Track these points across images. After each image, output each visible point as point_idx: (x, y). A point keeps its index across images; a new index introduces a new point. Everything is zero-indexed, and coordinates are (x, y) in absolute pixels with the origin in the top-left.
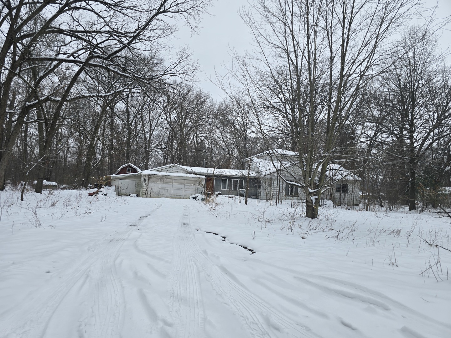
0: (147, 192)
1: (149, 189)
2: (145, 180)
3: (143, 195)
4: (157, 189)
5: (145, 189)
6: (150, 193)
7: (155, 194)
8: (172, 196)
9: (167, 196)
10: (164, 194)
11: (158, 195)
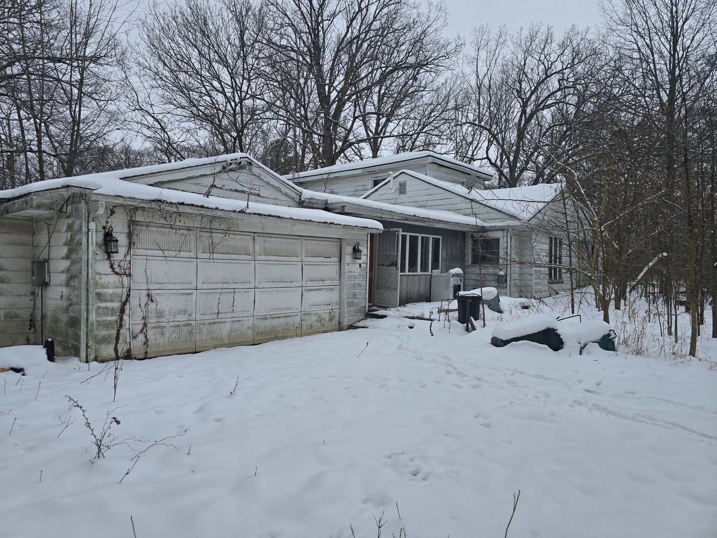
0: (125, 318)
1: (138, 299)
2: (110, 238)
3: (104, 340)
4: (182, 294)
5: (109, 305)
6: (145, 325)
7: (173, 324)
8: (253, 327)
9: (231, 331)
10: (217, 321)
11: (189, 328)
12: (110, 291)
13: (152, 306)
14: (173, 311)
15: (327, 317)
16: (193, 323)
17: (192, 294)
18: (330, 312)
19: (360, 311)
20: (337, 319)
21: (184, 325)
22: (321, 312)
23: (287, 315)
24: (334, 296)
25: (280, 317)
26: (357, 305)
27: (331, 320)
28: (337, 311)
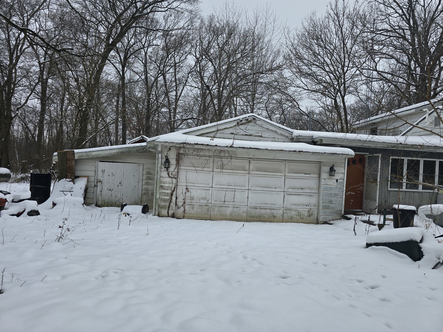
0: (174, 198)
1: (180, 191)
2: (167, 161)
3: (163, 207)
4: (204, 189)
5: (166, 191)
6: (184, 203)
7: (199, 204)
8: (247, 212)
9: (232, 212)
10: (224, 205)
11: (207, 207)
12: (167, 185)
13: (188, 194)
14: (199, 197)
15: (306, 214)
16: (210, 205)
17: (210, 190)
18: (309, 211)
19: (336, 213)
20: (316, 216)
21: (204, 205)
22: (301, 210)
23: (272, 208)
24: (313, 200)
25: (266, 209)
26: (333, 208)
27: (309, 216)
28: (316, 210)
